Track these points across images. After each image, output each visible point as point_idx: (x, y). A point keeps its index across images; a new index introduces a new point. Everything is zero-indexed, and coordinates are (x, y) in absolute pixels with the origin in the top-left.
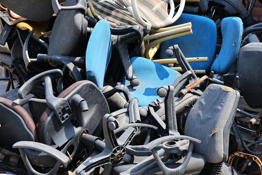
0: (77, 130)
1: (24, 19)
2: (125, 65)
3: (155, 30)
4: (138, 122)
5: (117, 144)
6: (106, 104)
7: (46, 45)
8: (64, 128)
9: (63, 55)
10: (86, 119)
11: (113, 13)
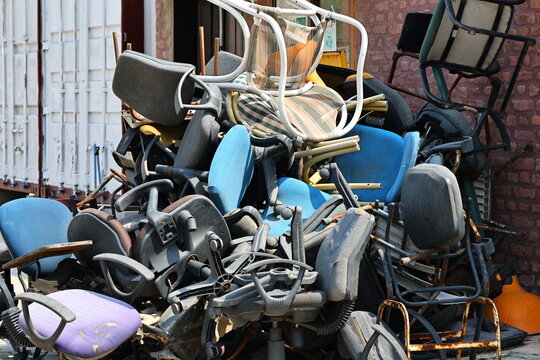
0: (183, 254)
1: (150, 121)
2: (269, 187)
3: (314, 143)
4: (261, 251)
5: (224, 272)
6: (225, 227)
7: (173, 155)
8: (166, 250)
9: (188, 167)
10: (196, 242)
11: (265, 119)
